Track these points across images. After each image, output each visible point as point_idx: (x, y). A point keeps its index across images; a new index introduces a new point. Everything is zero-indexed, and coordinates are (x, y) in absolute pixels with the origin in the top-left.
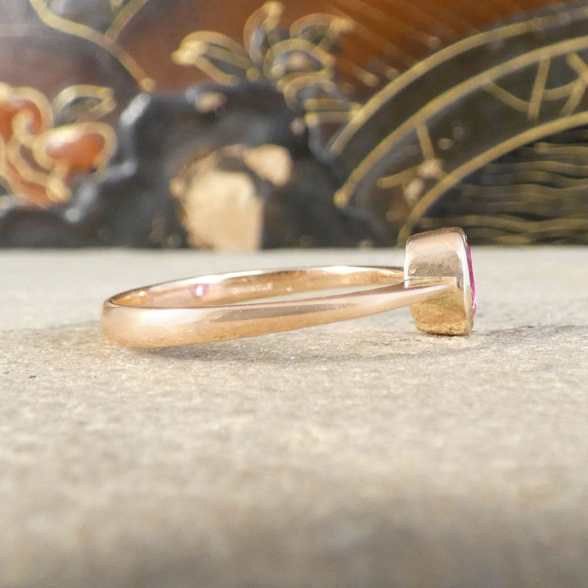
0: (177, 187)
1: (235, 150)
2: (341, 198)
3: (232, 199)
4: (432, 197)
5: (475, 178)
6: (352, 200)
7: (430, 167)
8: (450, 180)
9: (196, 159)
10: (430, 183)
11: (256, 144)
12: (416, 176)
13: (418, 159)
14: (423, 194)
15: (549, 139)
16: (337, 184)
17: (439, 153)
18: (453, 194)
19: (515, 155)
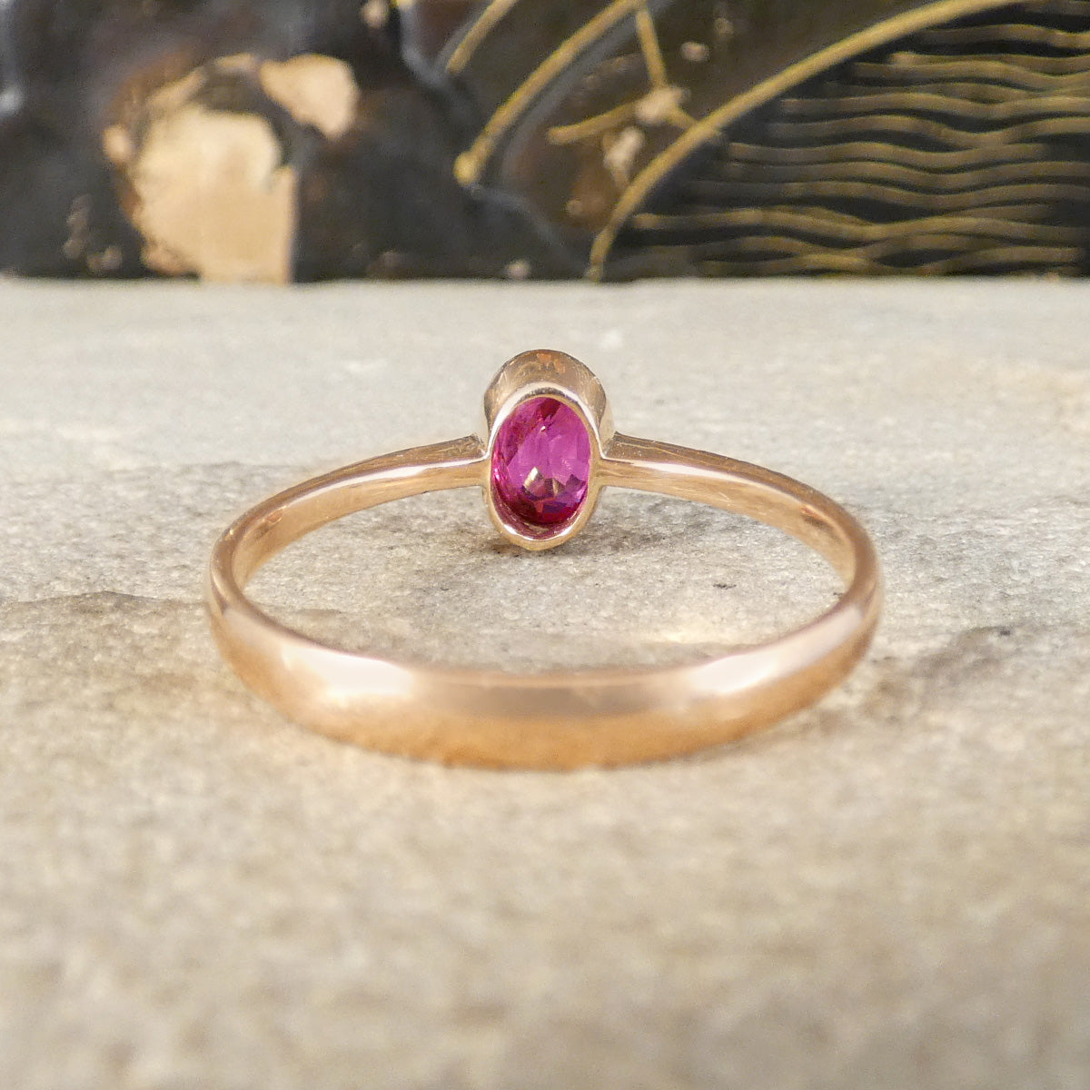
0: (117, 144)
2: (467, 168)
9: (158, 83)
16: (461, 142)
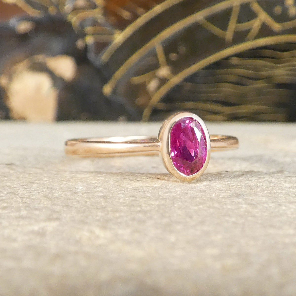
0: (3, 81)
1: (40, 58)
2: (107, 89)
3: (38, 89)
4: (164, 90)
5: (192, 78)
6: (114, 91)
7: (164, 71)
8: (176, 80)
9: (15, 63)
10: (163, 81)
11: (54, 55)
12: (155, 77)
13: (156, 66)
14: (159, 87)
15: (239, 55)
16: (105, 81)
17: (169, 62)
18: (177, 89)
19: (217, 65)
